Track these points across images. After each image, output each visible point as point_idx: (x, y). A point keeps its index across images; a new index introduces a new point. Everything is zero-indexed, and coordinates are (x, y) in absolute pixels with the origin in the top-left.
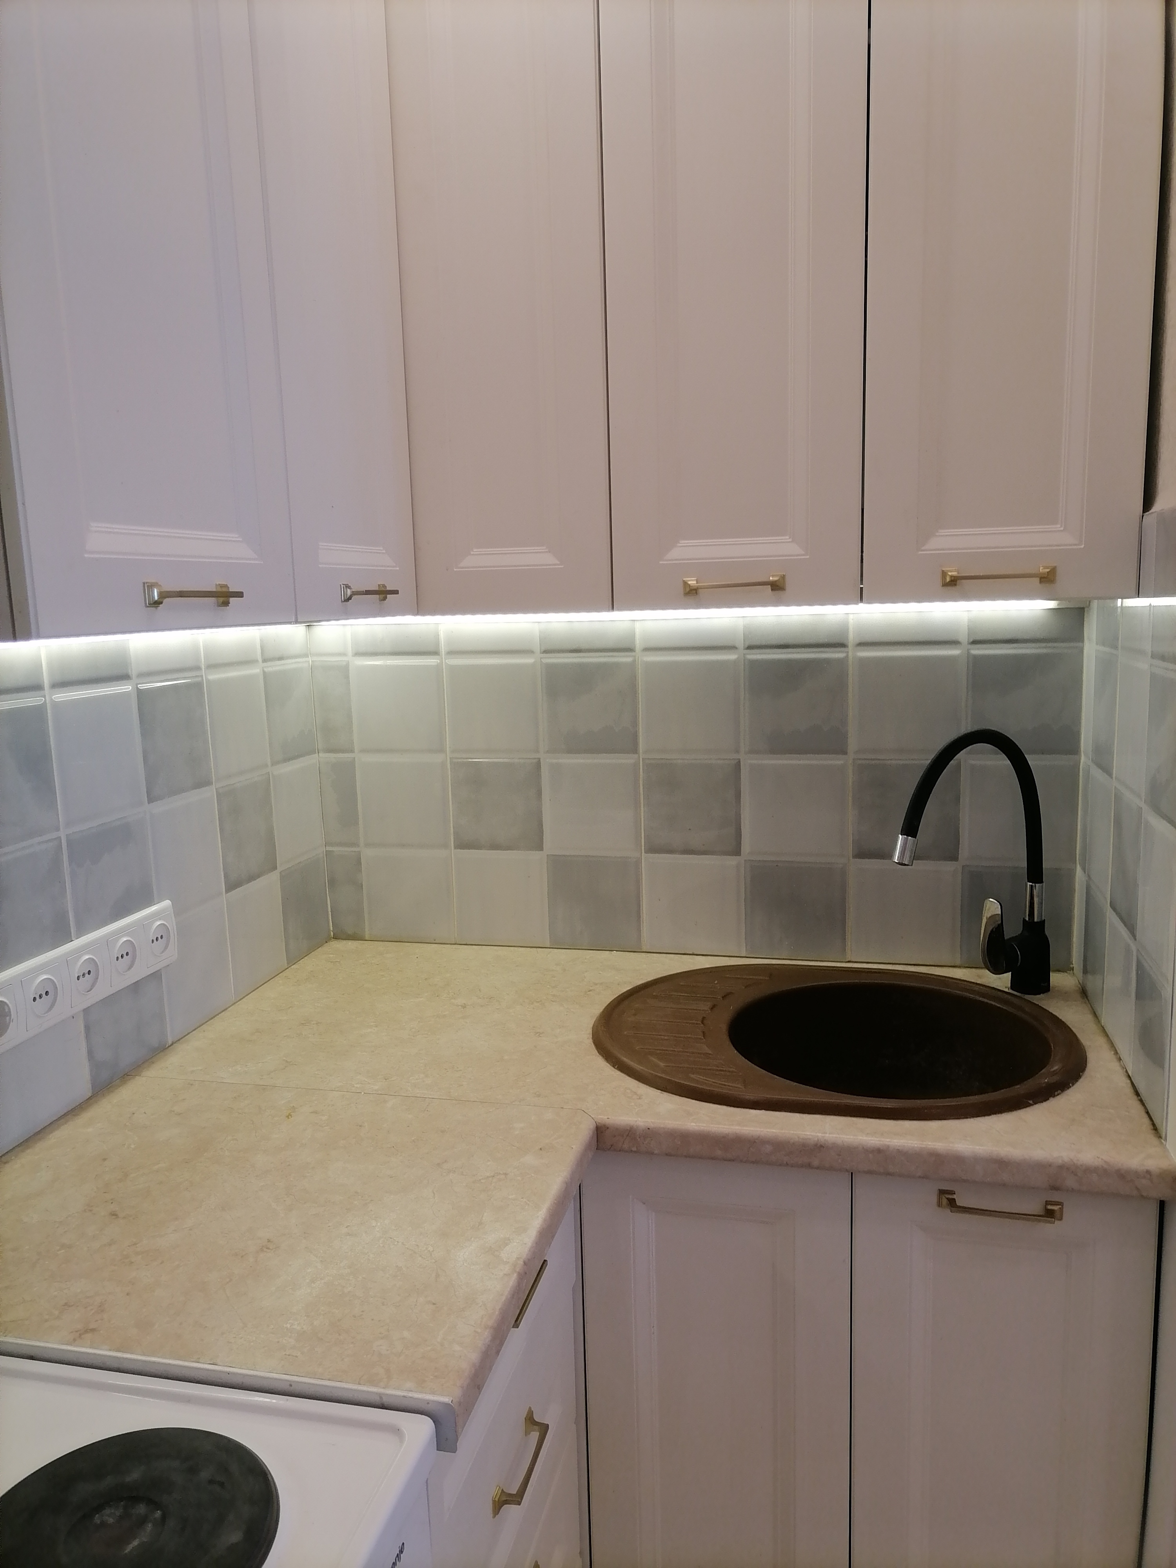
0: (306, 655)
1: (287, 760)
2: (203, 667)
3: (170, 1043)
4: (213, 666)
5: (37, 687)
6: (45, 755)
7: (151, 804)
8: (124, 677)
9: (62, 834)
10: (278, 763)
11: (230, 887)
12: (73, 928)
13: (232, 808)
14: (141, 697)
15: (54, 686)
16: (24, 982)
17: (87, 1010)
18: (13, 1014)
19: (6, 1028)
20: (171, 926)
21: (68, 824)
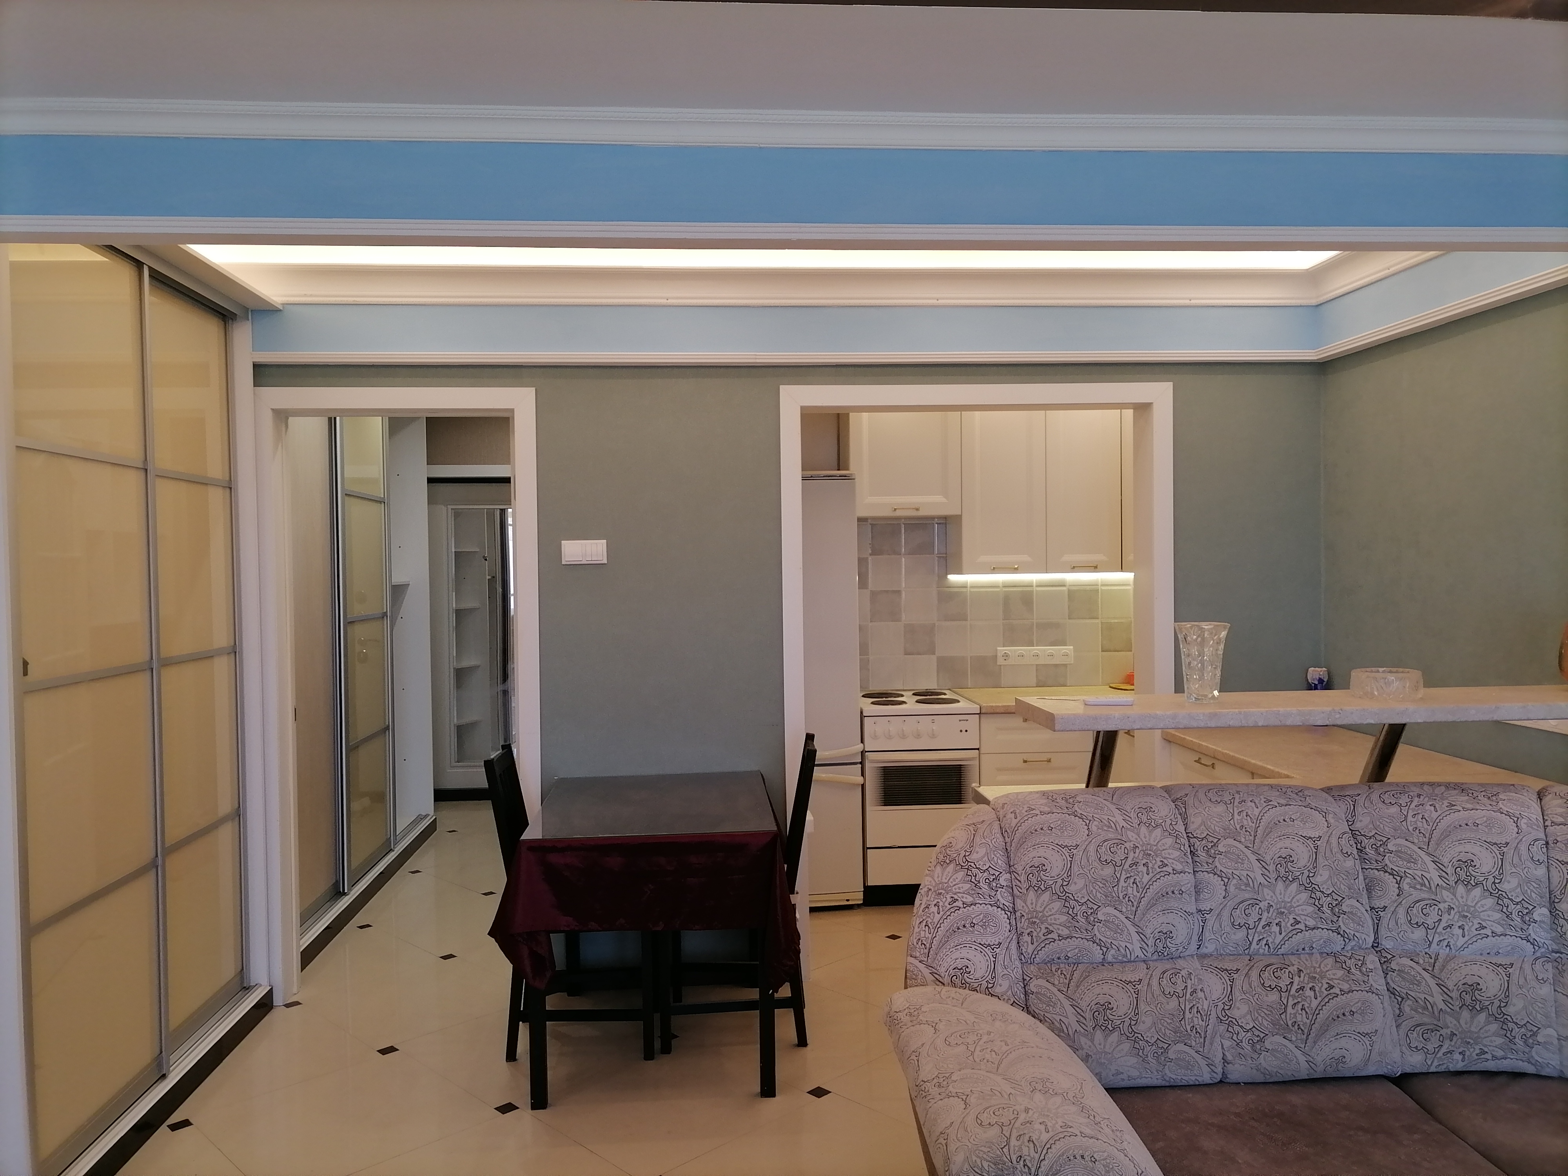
2: (1100, 585)
3: (1068, 685)
4: (1102, 585)
5: (1030, 586)
6: (1032, 603)
7: (1069, 620)
8: (1064, 586)
9: (1035, 621)
11: (1103, 651)
12: (1035, 645)
13: (1108, 628)
14: (1069, 590)
15: (1037, 586)
16: (1015, 651)
17: (1037, 665)
18: (1010, 657)
19: (1008, 659)
20: (1072, 653)
21: (1037, 619)
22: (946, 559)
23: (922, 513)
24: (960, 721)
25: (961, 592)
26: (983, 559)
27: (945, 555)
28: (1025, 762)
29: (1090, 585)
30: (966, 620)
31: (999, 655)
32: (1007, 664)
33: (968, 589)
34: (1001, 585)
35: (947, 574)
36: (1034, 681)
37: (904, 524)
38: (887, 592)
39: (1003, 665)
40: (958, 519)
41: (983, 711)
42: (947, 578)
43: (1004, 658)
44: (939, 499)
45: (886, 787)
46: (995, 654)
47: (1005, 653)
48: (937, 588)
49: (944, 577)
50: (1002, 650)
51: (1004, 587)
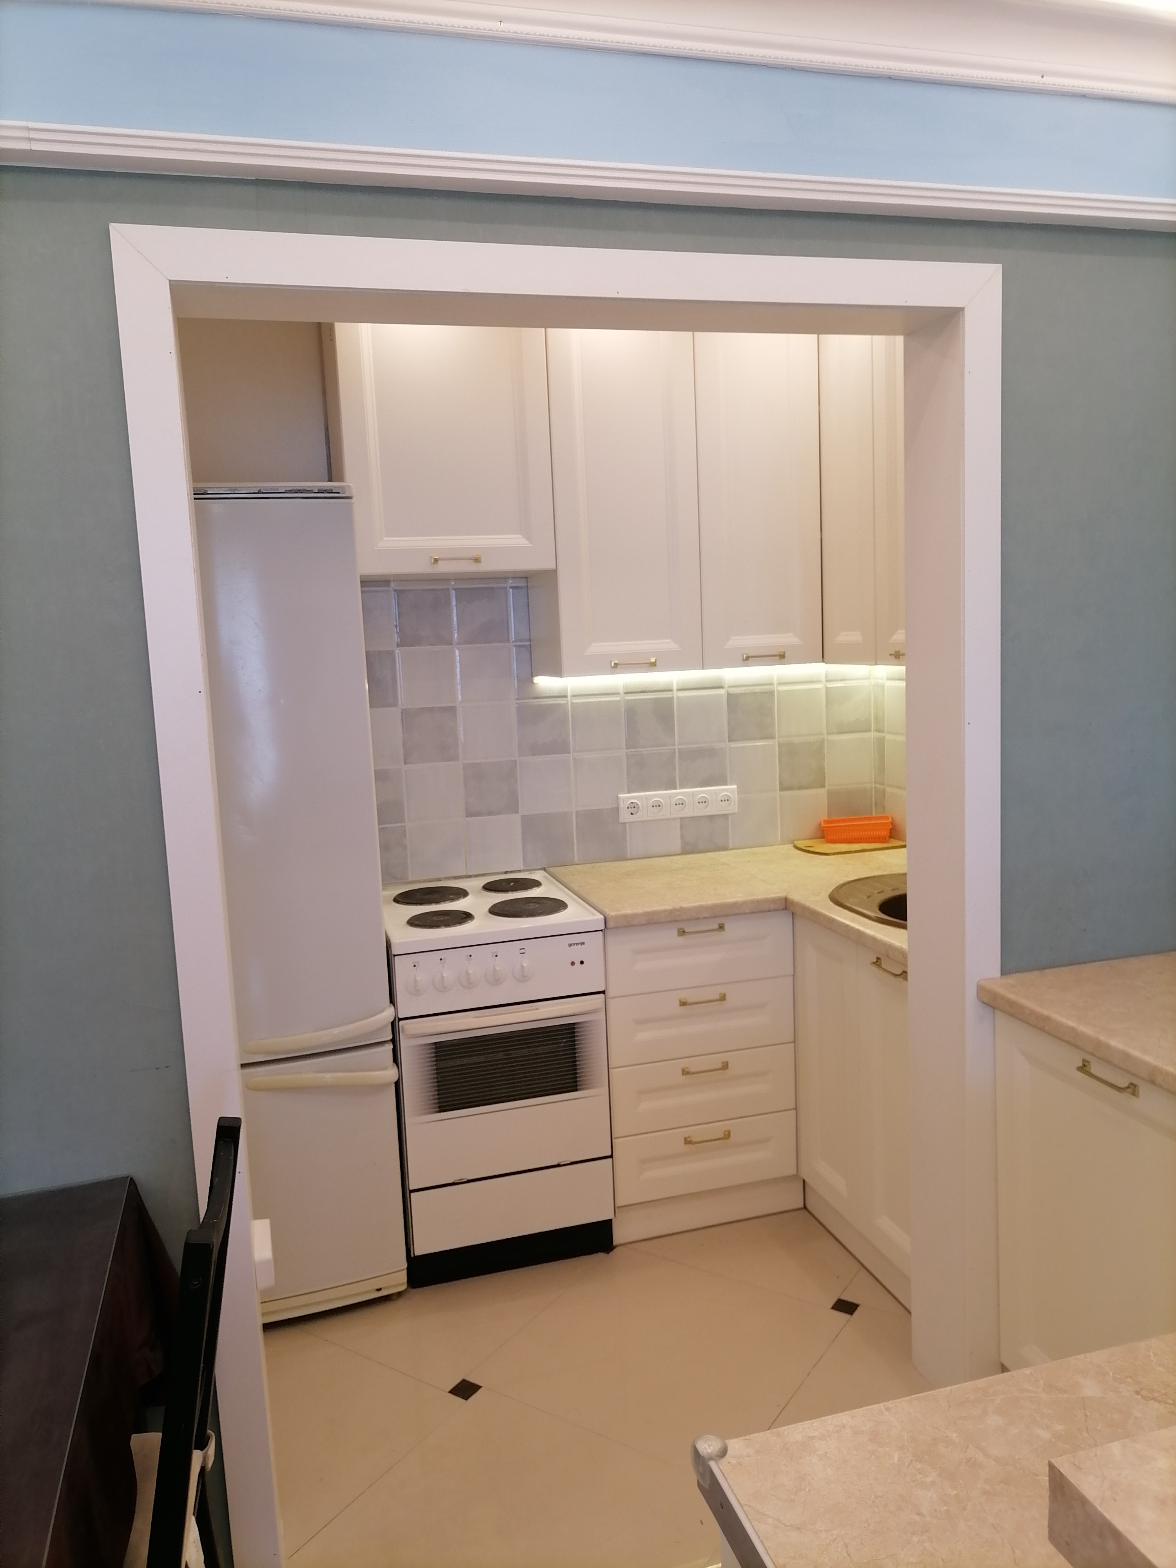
0: (869, 678)
1: (839, 733)
2: (775, 684)
3: (731, 848)
5: (671, 690)
6: (671, 718)
7: (730, 743)
8: (722, 687)
9: (676, 747)
10: (833, 733)
11: (783, 788)
12: (678, 786)
13: (789, 752)
14: (729, 695)
15: (678, 690)
16: (647, 798)
17: (682, 819)
18: (641, 808)
19: (637, 813)
20: (735, 797)
21: (680, 744)
22: (530, 648)
23: (487, 566)
24: (570, 945)
25: (559, 704)
26: (596, 648)
27: (527, 643)
28: (683, 1004)
29: (760, 685)
30: (568, 752)
31: (623, 805)
32: (635, 820)
33: (569, 698)
34: (621, 692)
35: (532, 675)
36: (677, 846)
37: (454, 589)
38: (431, 710)
39: (629, 823)
40: (549, 578)
41: (611, 924)
42: (532, 682)
43: (630, 810)
44: (516, 540)
45: (441, 1077)
46: (614, 806)
47: (632, 803)
48: (517, 699)
49: (527, 680)
50: (626, 797)
51: (626, 693)
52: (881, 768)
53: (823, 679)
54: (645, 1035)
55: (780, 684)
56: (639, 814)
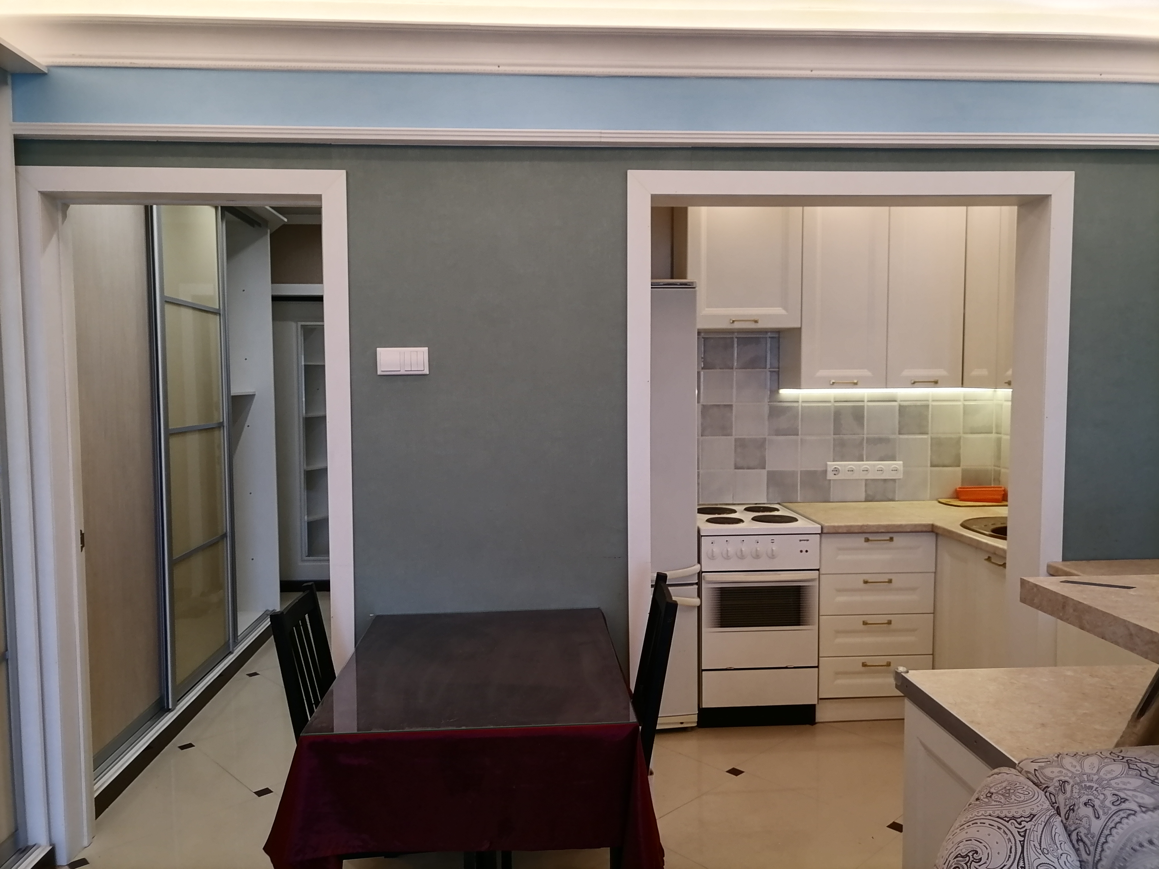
0: (992, 400)
1: (971, 433)
2: (930, 400)
3: (897, 500)
5: (863, 401)
6: (862, 418)
7: (899, 435)
8: (895, 401)
9: (865, 436)
10: (967, 433)
11: (932, 466)
12: (865, 459)
13: (937, 443)
14: (900, 407)
15: (868, 401)
16: (845, 466)
17: (866, 480)
18: (840, 472)
19: (838, 474)
20: (901, 469)
21: (868, 434)
22: (778, 373)
23: (761, 325)
24: (800, 541)
25: (793, 406)
26: (822, 373)
27: (777, 370)
28: (866, 582)
29: (920, 401)
30: (798, 435)
31: (830, 469)
32: (837, 478)
33: (800, 403)
34: (832, 400)
35: (779, 388)
36: (863, 496)
37: (737, 338)
38: (719, 406)
39: (833, 480)
40: (796, 333)
41: (825, 531)
42: (778, 392)
43: (835, 472)
44: (779, 311)
45: (723, 607)
46: (825, 469)
47: (835, 468)
48: (769, 402)
49: (775, 391)
50: (832, 465)
51: (835, 402)
52: (998, 457)
53: (962, 399)
54: (842, 599)
55: (933, 401)
56: (839, 475)
